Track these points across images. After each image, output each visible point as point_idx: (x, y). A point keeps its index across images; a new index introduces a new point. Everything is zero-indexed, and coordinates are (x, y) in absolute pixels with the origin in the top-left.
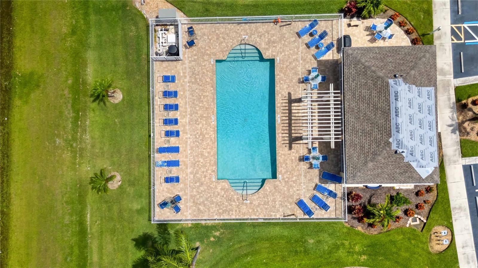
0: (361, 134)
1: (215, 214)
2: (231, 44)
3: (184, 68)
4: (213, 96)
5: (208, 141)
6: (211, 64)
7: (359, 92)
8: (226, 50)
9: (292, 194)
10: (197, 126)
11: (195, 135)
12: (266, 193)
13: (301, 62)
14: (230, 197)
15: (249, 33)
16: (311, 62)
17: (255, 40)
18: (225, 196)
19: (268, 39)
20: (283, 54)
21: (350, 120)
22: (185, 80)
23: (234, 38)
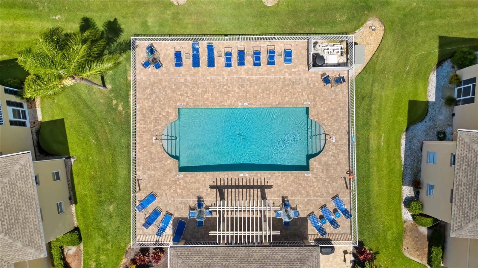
0: (224, 265)
1: (141, 105)
2: (326, 124)
3: (300, 72)
4: (270, 104)
5: (220, 98)
6: (304, 102)
7: (270, 264)
8: (319, 119)
9: (162, 188)
10: (237, 87)
11: (227, 84)
12: (164, 160)
13: (306, 200)
14: (160, 122)
15: (338, 143)
16: (305, 210)
17: (330, 149)
18: (161, 116)
19: (331, 164)
20: (315, 180)
21: (239, 253)
22: (287, 74)
23: (332, 127)
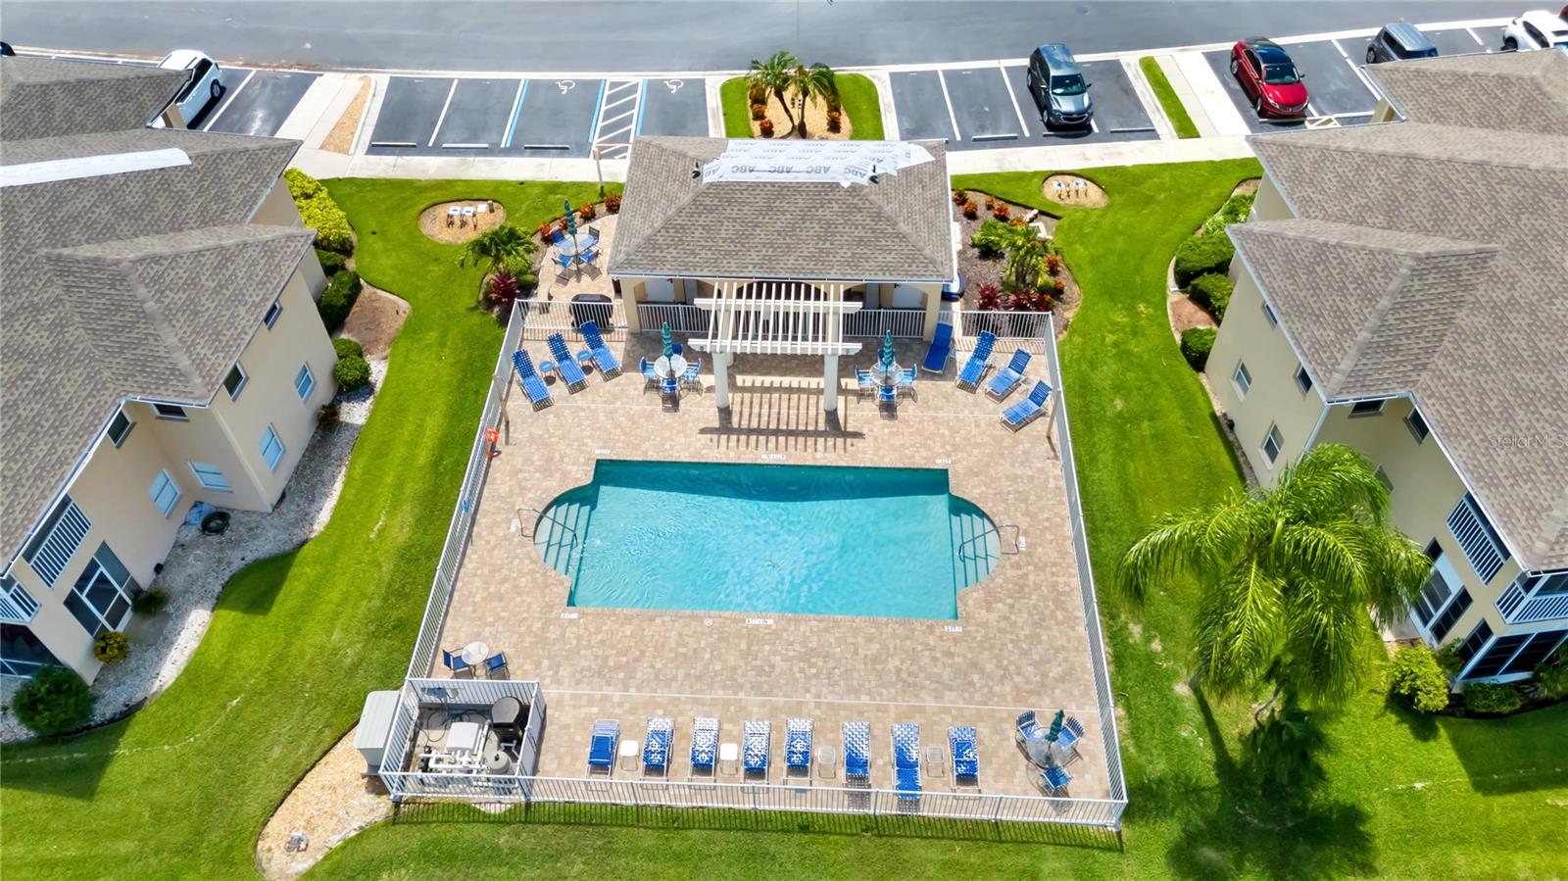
0: (828, 243)
1: (1072, 633)
2: (527, 562)
3: (572, 703)
4: (682, 616)
5: (831, 640)
7: (724, 242)
8: (544, 575)
9: (990, 438)
10: (777, 670)
11: (808, 678)
12: (990, 495)
13: (618, 404)
14: (1011, 586)
15: (505, 516)
17: (528, 505)
18: (1010, 601)
19: (535, 472)
20: (588, 440)
22: (616, 700)
23: (512, 554)
